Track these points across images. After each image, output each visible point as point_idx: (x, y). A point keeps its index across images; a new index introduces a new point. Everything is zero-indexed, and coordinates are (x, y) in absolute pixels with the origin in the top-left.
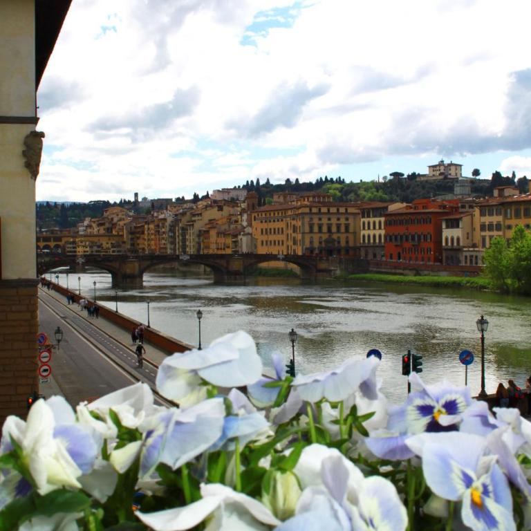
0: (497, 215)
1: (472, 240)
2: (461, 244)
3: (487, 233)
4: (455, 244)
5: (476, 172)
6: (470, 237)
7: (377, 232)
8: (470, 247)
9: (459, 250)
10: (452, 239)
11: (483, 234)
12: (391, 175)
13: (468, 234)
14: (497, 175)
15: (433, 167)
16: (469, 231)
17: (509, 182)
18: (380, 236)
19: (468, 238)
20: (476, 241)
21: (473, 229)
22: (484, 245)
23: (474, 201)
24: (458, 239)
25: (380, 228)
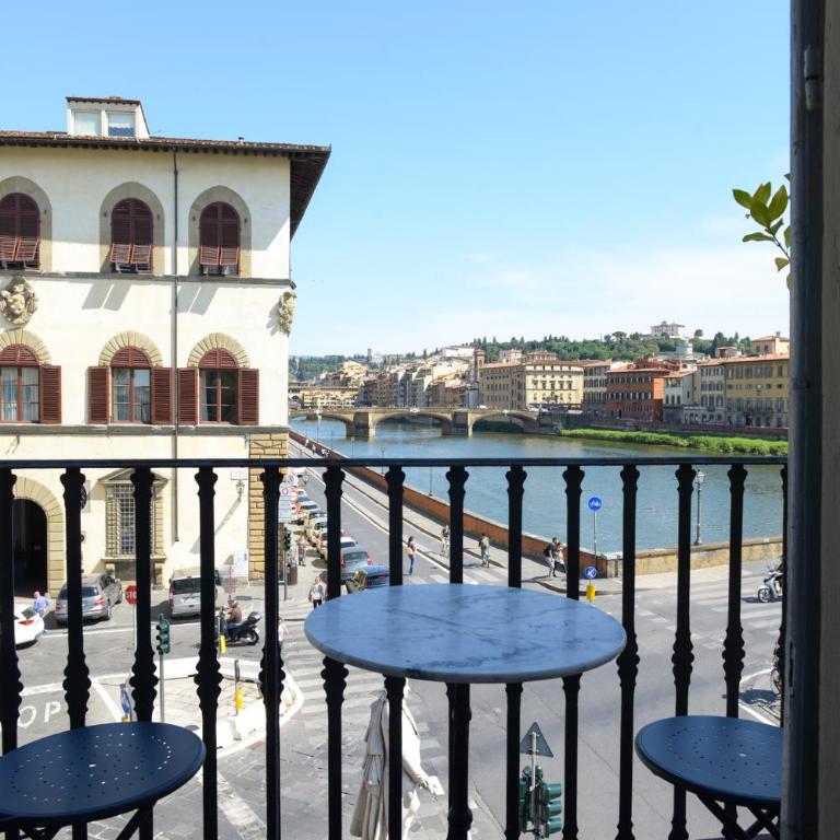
0: (718, 374)
1: (693, 399)
2: (682, 403)
3: (707, 392)
4: (676, 402)
5: (699, 333)
6: (691, 396)
7: (599, 390)
8: (689, 406)
9: (680, 408)
10: (673, 398)
11: (704, 393)
12: (613, 334)
13: (688, 392)
14: (719, 335)
15: (656, 328)
16: (691, 390)
17: (731, 342)
19: (688, 397)
20: (696, 400)
21: (694, 388)
23: (695, 361)
24: (679, 398)
25: (602, 385)
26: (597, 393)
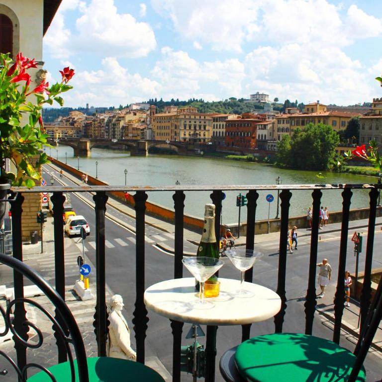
0: (287, 123)
1: (273, 137)
2: (267, 139)
3: (281, 133)
4: (264, 138)
5: (276, 100)
6: (272, 135)
7: (221, 130)
8: (271, 140)
9: (266, 141)
10: (262, 136)
11: (279, 133)
12: (230, 99)
13: (271, 133)
14: (287, 101)
15: (253, 96)
16: (272, 132)
17: (293, 105)
18: (223, 133)
19: (270, 135)
20: (274, 137)
21: (274, 131)
22: (279, 139)
23: (274, 115)
24: (265, 136)
25: (223, 128)
26: (220, 132)
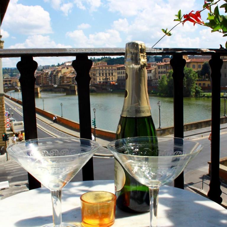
0: (164, 68)
1: (156, 77)
2: (152, 79)
3: (160, 75)
4: (150, 79)
6: (155, 76)
7: (123, 75)
8: (155, 80)
9: (151, 81)
10: (149, 77)
11: (159, 75)
13: (154, 75)
16: (155, 74)
19: (154, 77)
20: (157, 77)
21: (156, 74)
22: (160, 78)
24: (151, 77)
26: (122, 77)
